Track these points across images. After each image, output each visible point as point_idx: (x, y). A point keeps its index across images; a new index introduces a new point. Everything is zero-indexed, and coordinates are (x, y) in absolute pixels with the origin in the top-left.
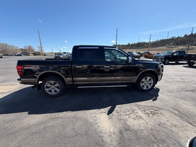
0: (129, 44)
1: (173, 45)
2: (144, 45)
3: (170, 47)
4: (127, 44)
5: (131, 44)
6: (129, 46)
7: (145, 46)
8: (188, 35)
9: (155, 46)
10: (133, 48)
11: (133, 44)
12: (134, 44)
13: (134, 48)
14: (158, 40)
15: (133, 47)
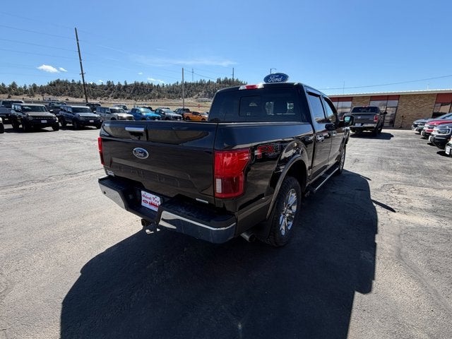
0: (109, 82)
1: (205, 96)
2: (151, 90)
3: (202, 101)
4: (105, 84)
5: (116, 84)
6: (111, 90)
7: (154, 94)
8: (222, 80)
9: (173, 95)
10: (123, 97)
11: (123, 84)
12: (126, 86)
13: (128, 95)
14: (177, 83)
15: (123, 93)
